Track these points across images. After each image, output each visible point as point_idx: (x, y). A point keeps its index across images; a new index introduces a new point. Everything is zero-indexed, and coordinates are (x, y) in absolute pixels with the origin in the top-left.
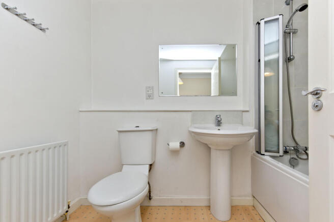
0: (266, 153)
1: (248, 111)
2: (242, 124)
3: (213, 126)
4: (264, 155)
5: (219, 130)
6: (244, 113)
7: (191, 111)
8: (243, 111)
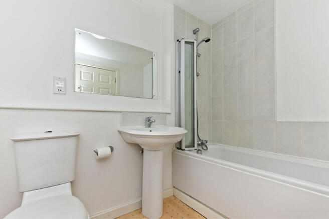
0: (185, 149)
1: (169, 114)
2: (165, 125)
3: (143, 127)
4: (184, 150)
5: (151, 131)
6: (167, 115)
7: (121, 112)
8: (167, 113)
